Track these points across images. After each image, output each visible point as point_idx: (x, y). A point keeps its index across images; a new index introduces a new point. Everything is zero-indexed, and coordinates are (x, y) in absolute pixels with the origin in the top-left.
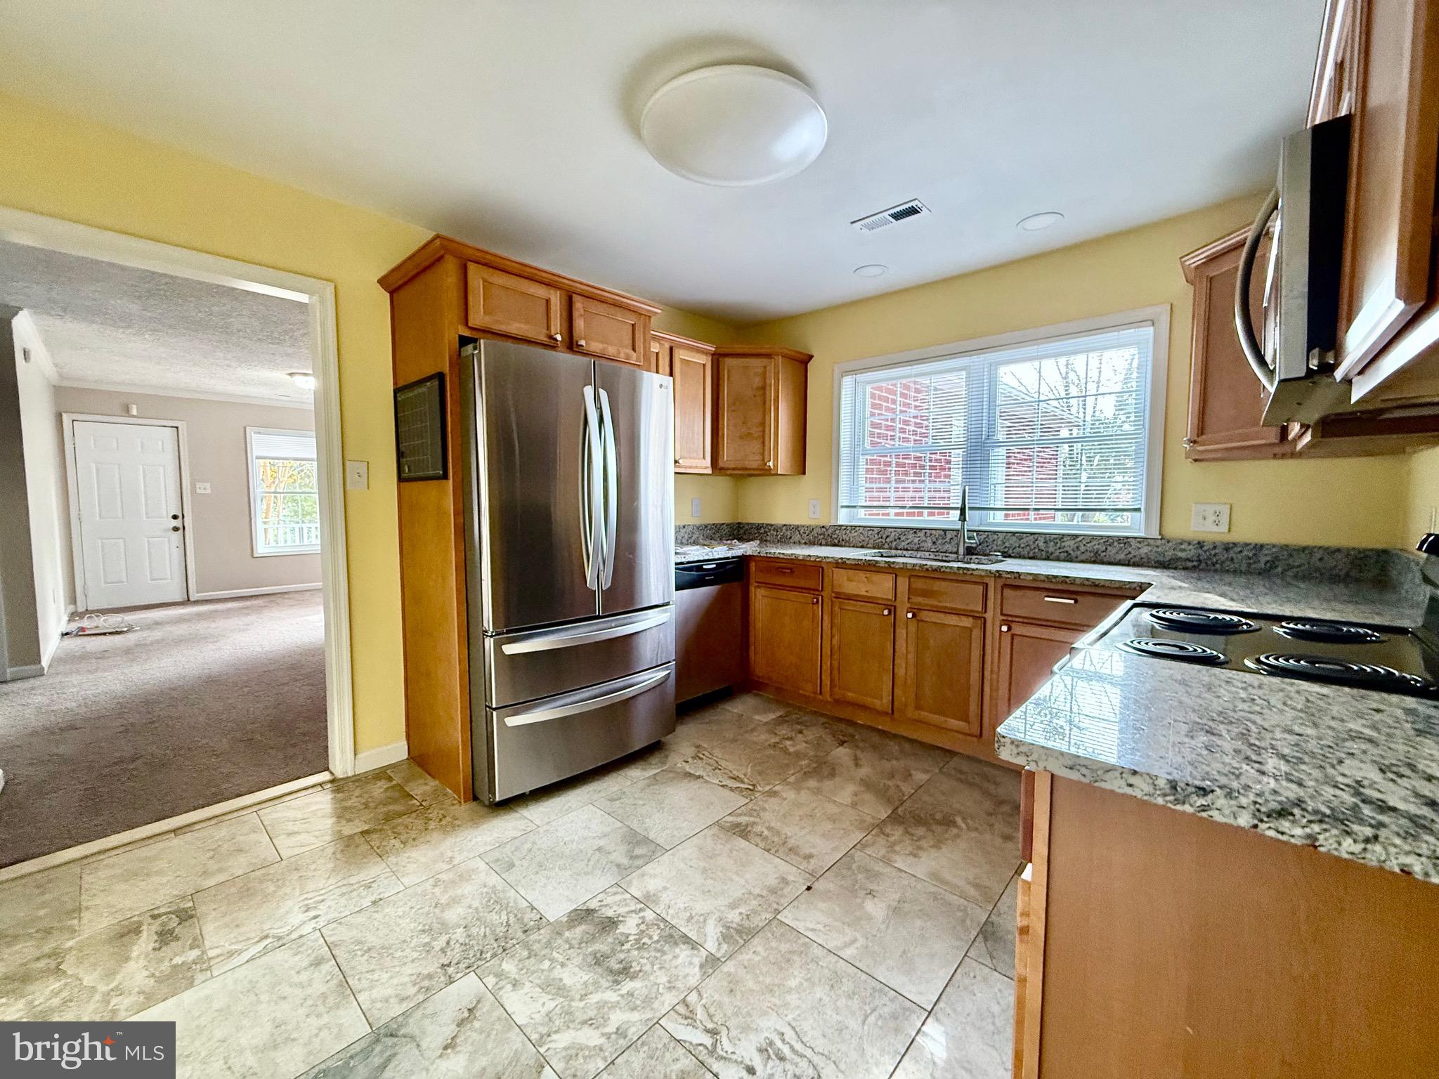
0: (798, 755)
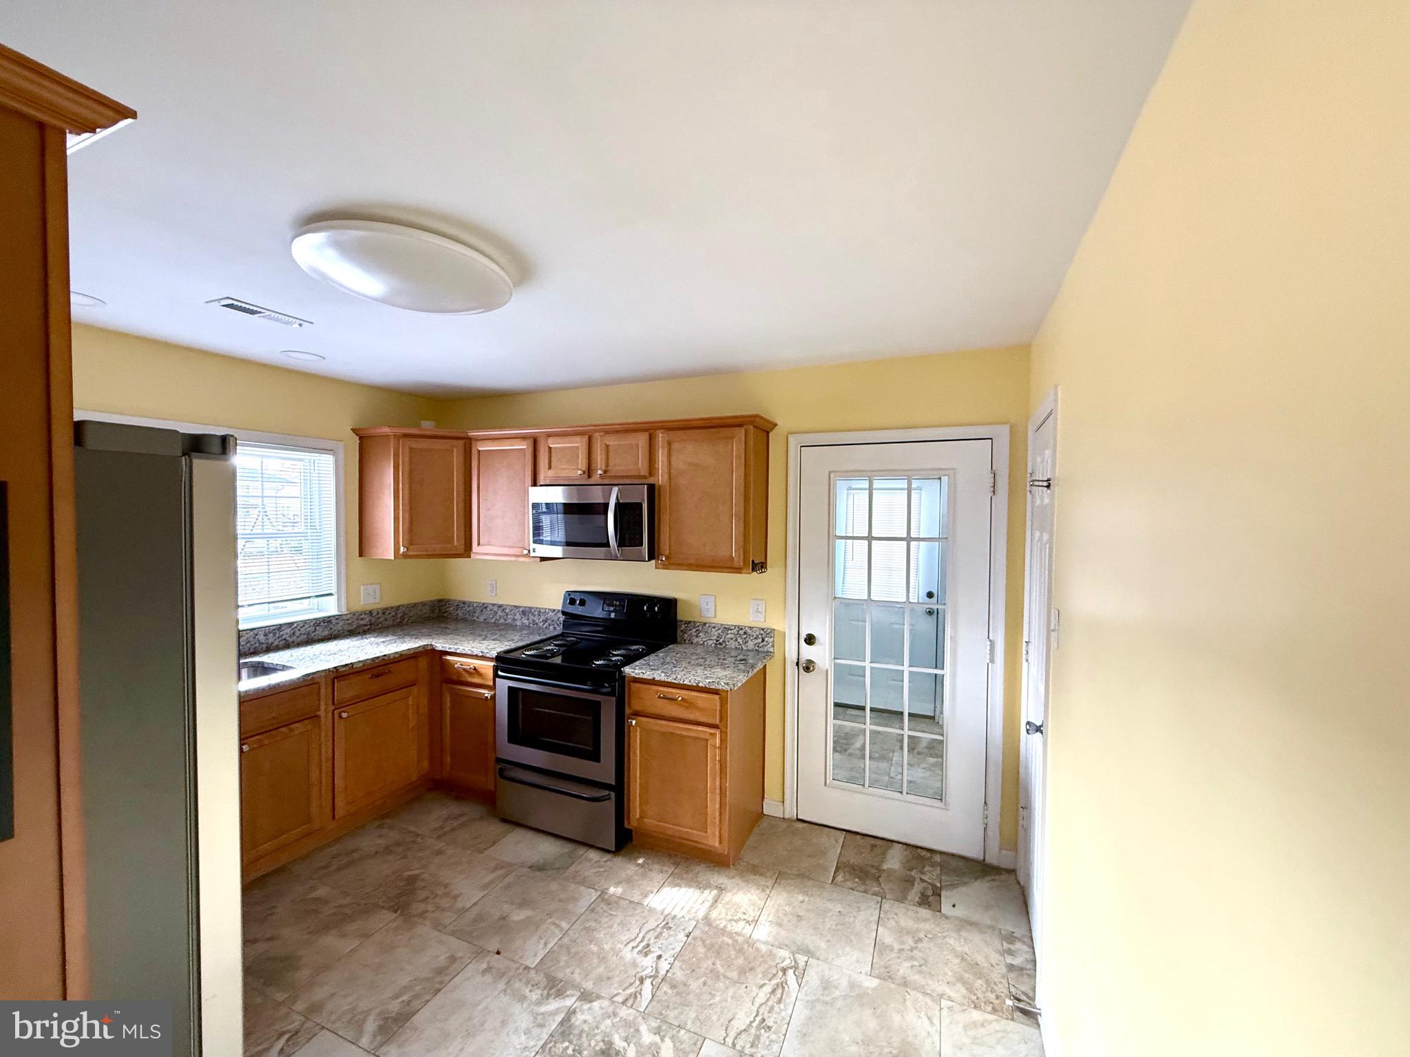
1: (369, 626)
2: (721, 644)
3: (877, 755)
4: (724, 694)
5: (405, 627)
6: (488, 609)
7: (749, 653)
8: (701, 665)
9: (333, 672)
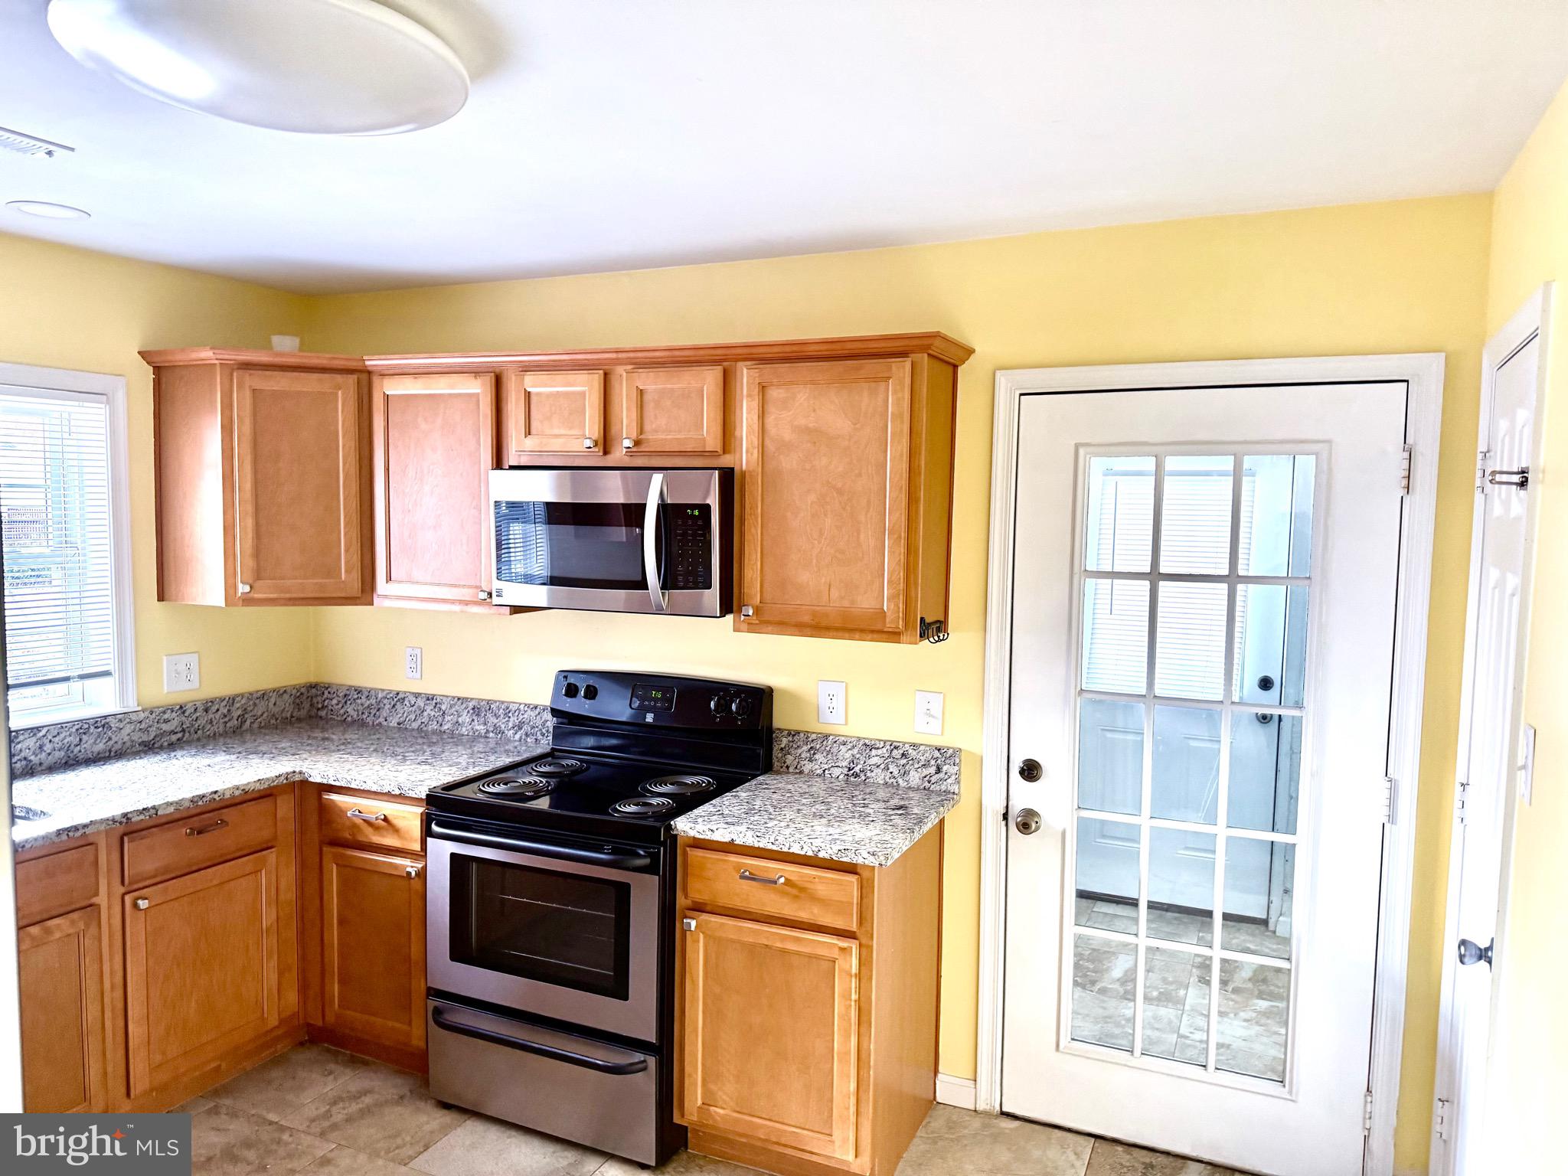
1: (180, 735)
2: (857, 775)
3: (1155, 994)
4: (865, 874)
5: (248, 737)
6: (406, 702)
7: (911, 794)
8: (822, 817)
9: (121, 823)
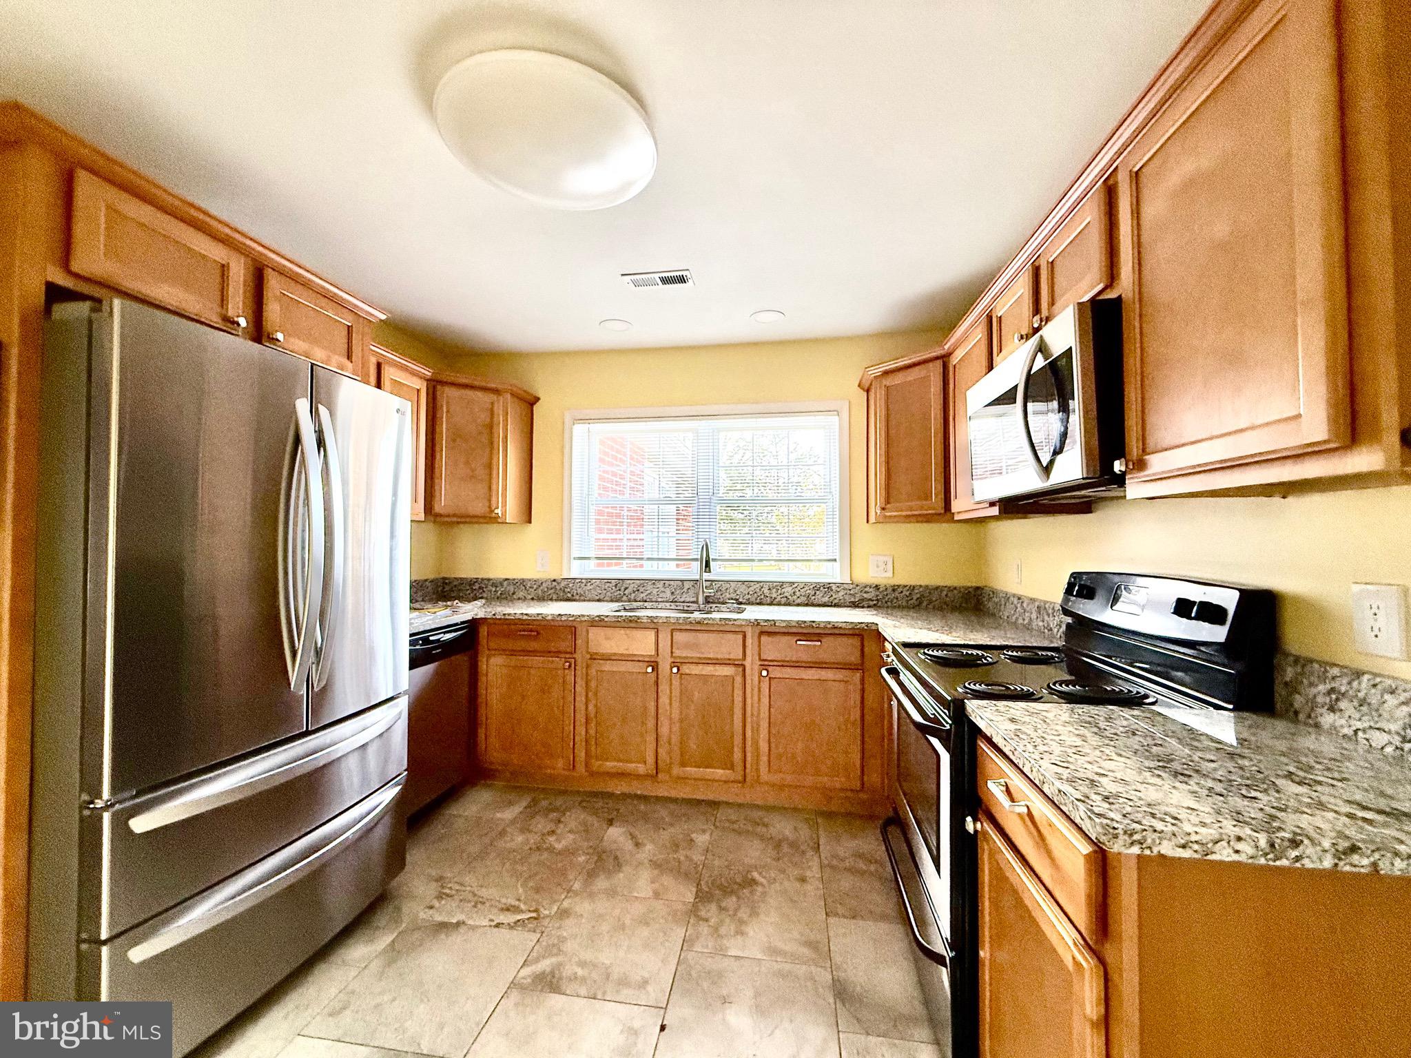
0: (569, 852)
